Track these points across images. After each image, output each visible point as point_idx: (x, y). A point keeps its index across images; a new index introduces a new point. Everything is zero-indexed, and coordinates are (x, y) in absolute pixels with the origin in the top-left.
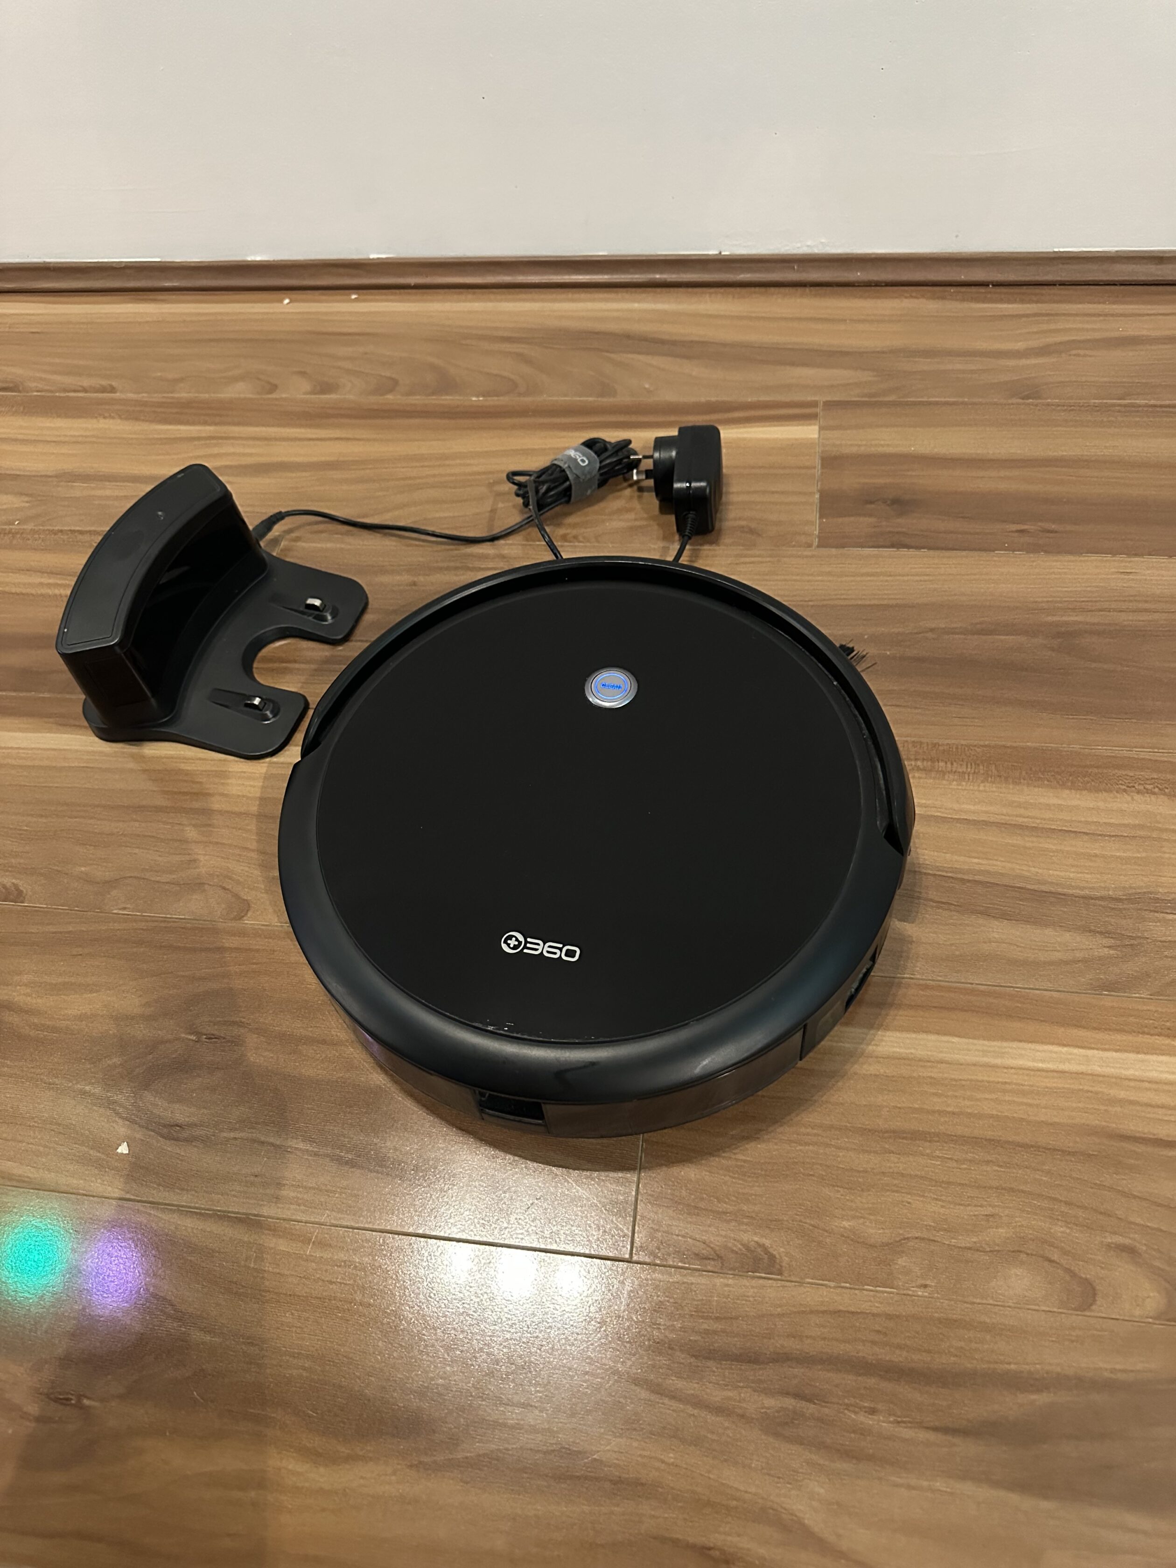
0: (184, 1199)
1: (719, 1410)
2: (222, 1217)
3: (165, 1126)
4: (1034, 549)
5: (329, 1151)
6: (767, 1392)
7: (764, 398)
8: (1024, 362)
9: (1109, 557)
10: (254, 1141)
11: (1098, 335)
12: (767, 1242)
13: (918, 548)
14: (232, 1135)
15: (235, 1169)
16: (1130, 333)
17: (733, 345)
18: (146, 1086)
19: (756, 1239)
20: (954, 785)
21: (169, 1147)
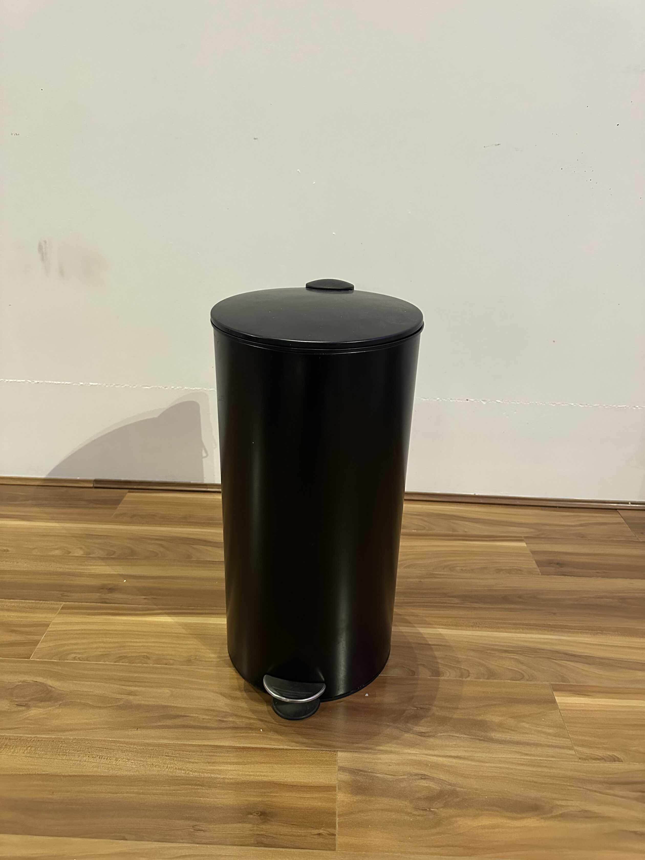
0: (436, 753)
1: (622, 797)
2: (450, 757)
3: (419, 733)
4: (603, 577)
5: (475, 737)
6: (633, 791)
7: (505, 535)
8: (577, 528)
9: (624, 579)
10: (450, 736)
11: (595, 522)
12: (615, 754)
13: (571, 576)
14: (442, 734)
15: (448, 743)
16: (604, 521)
17: (488, 520)
18: (407, 722)
19: (611, 753)
20: (610, 637)
21: (422, 738)
